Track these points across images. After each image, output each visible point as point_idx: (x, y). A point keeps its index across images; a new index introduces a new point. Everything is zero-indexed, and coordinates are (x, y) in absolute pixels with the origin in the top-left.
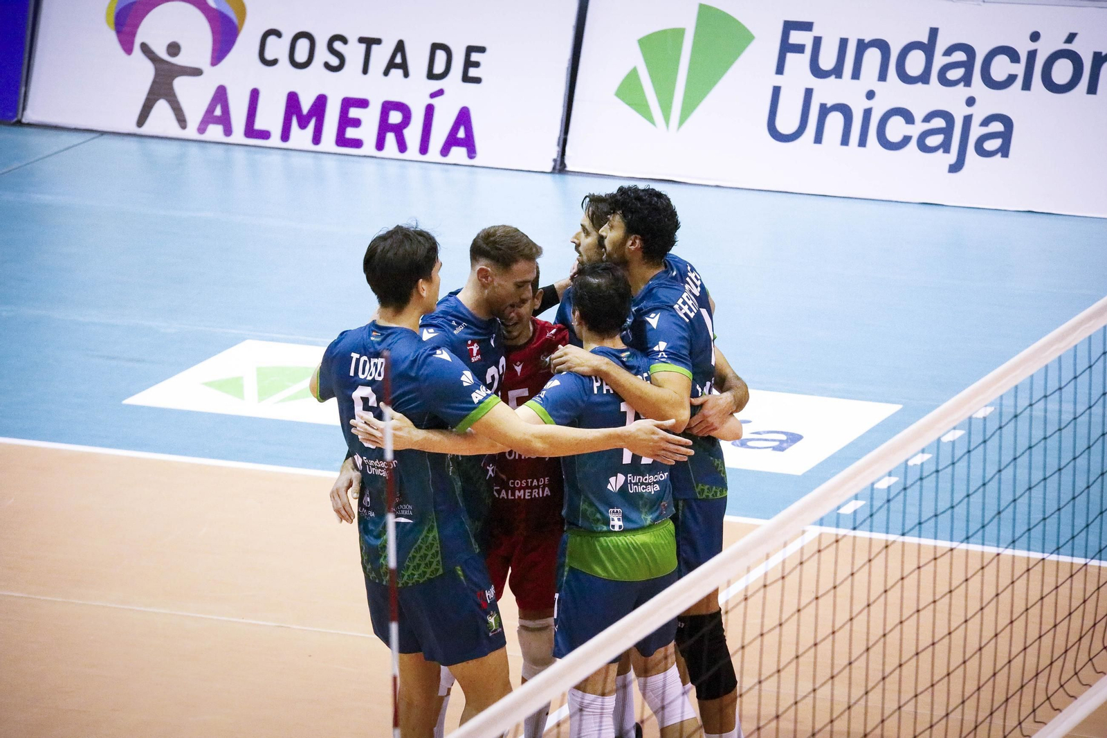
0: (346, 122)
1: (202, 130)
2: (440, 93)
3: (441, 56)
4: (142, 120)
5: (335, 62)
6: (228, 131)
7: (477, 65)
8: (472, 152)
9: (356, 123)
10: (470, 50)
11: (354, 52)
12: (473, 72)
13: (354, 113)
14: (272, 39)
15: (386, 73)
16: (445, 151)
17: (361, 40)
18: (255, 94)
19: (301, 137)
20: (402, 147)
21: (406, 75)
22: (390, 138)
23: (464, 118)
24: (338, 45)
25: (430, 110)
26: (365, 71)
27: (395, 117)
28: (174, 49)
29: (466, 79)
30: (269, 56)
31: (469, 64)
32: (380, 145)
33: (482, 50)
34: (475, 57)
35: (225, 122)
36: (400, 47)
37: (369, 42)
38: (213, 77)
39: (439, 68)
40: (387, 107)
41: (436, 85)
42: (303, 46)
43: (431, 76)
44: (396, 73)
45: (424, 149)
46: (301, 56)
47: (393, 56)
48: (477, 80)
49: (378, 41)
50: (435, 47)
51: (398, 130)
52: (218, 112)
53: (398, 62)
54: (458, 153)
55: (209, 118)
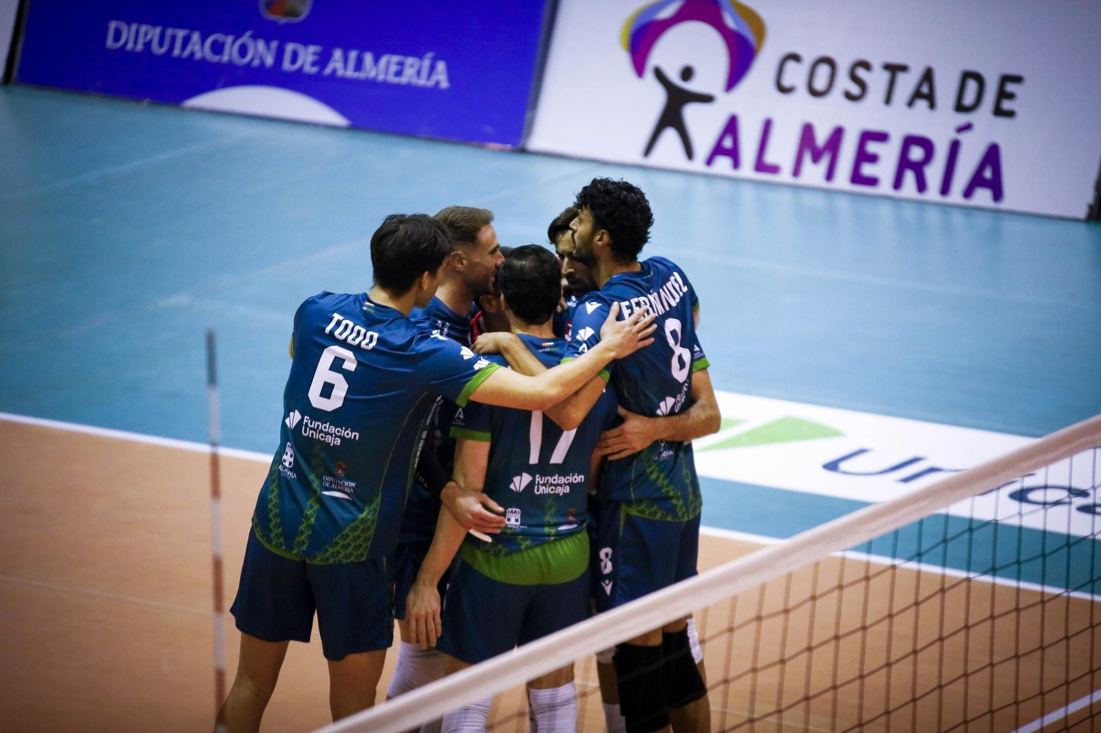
0: (863, 156)
1: (709, 162)
2: (967, 127)
3: (972, 86)
4: (648, 150)
5: (855, 90)
6: (736, 164)
7: (1011, 96)
8: (998, 195)
9: (873, 159)
10: (1006, 79)
11: (876, 80)
12: (1007, 105)
13: (872, 147)
15: (910, 104)
16: (968, 193)
18: (767, 126)
19: (813, 173)
20: (921, 186)
21: (932, 105)
22: (909, 177)
23: (992, 156)
24: (861, 73)
25: (955, 147)
26: (888, 100)
27: (916, 153)
28: (687, 73)
29: (999, 112)
30: (786, 82)
31: (1003, 95)
32: (898, 184)
33: (1017, 79)
34: (1010, 87)
35: (734, 155)
36: (928, 76)
37: (894, 69)
38: (725, 105)
39: (969, 99)
40: (910, 141)
41: (963, 119)
42: (823, 71)
43: (960, 108)
44: (922, 104)
45: (945, 189)
46: (820, 83)
47: (920, 85)
48: (1010, 114)
49: (904, 68)
50: (967, 75)
51: (918, 168)
53: (925, 93)
54: (983, 197)
55: (718, 150)
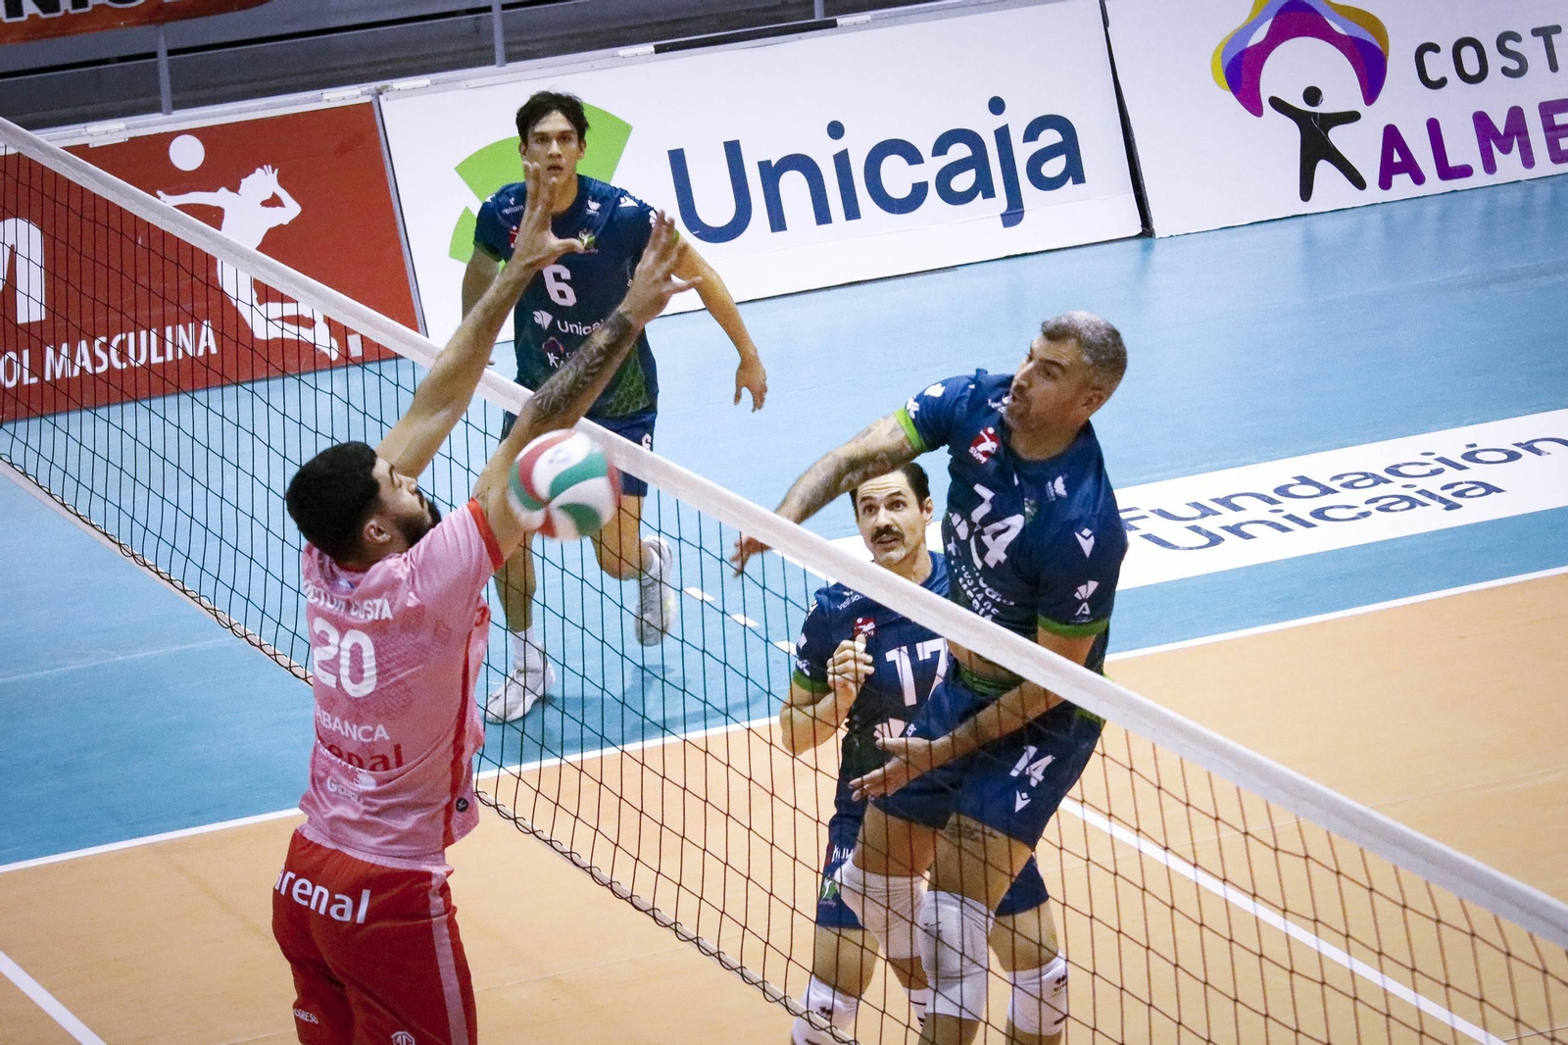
14: (1428, 56)
17: (1536, 32)
52: (1397, 158)
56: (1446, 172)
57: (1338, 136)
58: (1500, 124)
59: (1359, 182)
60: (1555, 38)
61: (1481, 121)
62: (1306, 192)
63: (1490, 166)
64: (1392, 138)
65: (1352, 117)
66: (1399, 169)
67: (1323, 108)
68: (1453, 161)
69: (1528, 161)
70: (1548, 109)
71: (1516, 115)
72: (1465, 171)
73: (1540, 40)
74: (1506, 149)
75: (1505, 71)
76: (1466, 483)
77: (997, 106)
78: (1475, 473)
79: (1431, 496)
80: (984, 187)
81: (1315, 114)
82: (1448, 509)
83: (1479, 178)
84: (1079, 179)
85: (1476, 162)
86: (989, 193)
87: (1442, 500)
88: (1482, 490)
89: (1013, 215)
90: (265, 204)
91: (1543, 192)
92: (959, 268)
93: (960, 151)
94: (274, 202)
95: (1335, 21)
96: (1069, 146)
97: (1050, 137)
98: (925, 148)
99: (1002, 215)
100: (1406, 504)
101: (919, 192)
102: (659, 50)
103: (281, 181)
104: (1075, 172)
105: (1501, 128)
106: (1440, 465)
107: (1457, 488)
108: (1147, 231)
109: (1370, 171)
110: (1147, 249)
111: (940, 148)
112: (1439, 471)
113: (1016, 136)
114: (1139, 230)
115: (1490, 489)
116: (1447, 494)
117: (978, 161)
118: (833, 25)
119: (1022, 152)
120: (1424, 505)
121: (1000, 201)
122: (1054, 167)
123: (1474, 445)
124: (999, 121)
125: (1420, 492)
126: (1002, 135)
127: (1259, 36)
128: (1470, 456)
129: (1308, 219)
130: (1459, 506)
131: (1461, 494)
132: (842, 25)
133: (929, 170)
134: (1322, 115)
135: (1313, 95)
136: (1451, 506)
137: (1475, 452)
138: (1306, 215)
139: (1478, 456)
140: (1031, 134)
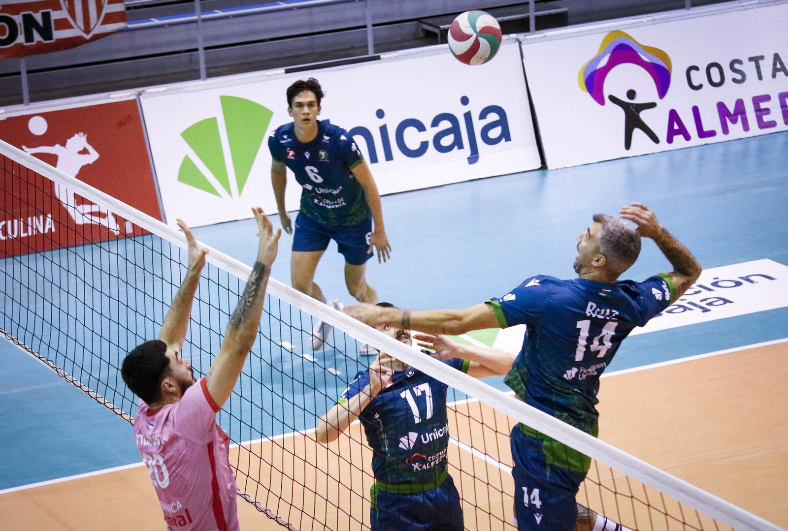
56: (702, 134)
57: (644, 115)
58: (731, 108)
59: (656, 140)
60: (761, 62)
61: (721, 107)
62: (628, 145)
63: (726, 131)
64: (674, 116)
65: (652, 105)
66: (677, 132)
67: (638, 100)
68: (706, 128)
69: (746, 127)
70: (757, 100)
71: (740, 103)
72: (712, 133)
73: (753, 63)
74: (734, 121)
75: (734, 80)
76: (713, 298)
77: (465, 101)
78: (718, 292)
79: (695, 305)
80: (458, 143)
81: (632, 104)
82: (704, 312)
83: (720, 137)
84: (508, 139)
85: (718, 128)
86: (461, 147)
87: (701, 307)
88: (722, 302)
89: (474, 157)
90: (80, 153)
91: (754, 144)
92: (445, 186)
93: (445, 125)
94: (84, 152)
95: (643, 55)
96: (503, 122)
97: (493, 117)
98: (427, 122)
99: (468, 158)
100: (682, 309)
101: (424, 146)
102: (287, 71)
103: (89, 141)
104: (506, 135)
105: (732, 111)
106: (699, 289)
107: (709, 301)
108: (544, 166)
109: (662, 134)
110: (544, 176)
111: (435, 123)
112: (699, 292)
113: (475, 117)
114: (539, 166)
115: (726, 301)
116: (703, 304)
117: (455, 130)
118: (378, 58)
119: (478, 125)
120: (690, 309)
121: (467, 151)
122: (495, 133)
123: (718, 278)
124: (466, 109)
125: (689, 303)
126: (468, 116)
127: (603, 63)
128: (715, 284)
129: (629, 159)
130: (710, 310)
131: (710, 304)
132: (383, 59)
133: (429, 135)
134: (637, 105)
135: (631, 94)
136: (705, 310)
137: (718, 282)
138: (628, 157)
139: (719, 284)
140: (483, 115)
